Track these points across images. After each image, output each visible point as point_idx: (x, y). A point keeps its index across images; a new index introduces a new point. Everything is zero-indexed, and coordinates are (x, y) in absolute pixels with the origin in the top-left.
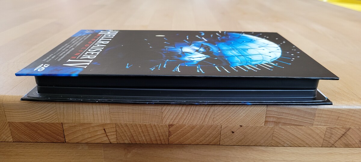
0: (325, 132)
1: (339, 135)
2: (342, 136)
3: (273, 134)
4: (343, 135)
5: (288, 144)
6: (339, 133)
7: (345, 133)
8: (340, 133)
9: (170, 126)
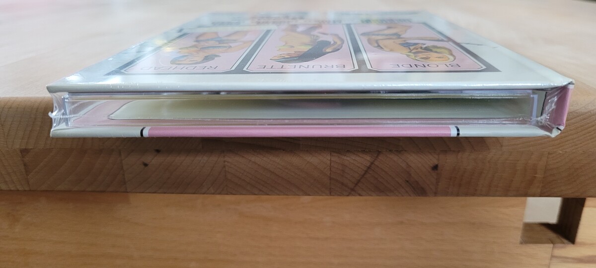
0: (329, 162)
1: (359, 167)
2: (366, 172)
3: (224, 167)
4: (369, 168)
5: (260, 190)
6: (358, 165)
7: (372, 163)
8: (362, 164)
9: (24, 152)
